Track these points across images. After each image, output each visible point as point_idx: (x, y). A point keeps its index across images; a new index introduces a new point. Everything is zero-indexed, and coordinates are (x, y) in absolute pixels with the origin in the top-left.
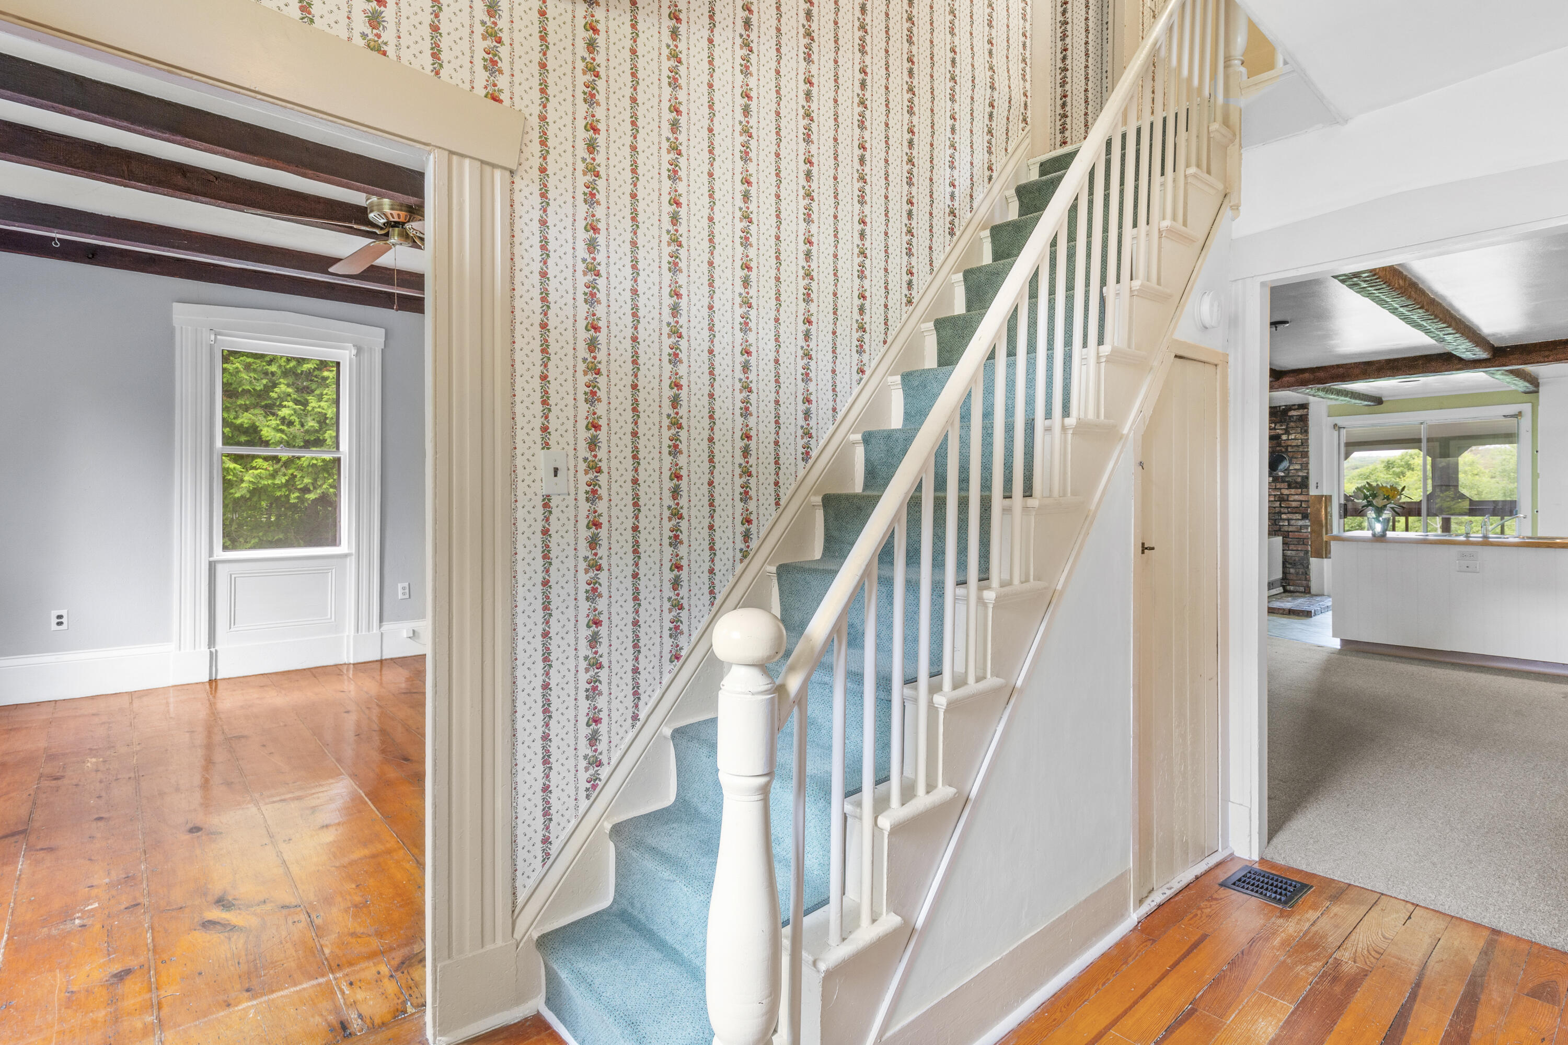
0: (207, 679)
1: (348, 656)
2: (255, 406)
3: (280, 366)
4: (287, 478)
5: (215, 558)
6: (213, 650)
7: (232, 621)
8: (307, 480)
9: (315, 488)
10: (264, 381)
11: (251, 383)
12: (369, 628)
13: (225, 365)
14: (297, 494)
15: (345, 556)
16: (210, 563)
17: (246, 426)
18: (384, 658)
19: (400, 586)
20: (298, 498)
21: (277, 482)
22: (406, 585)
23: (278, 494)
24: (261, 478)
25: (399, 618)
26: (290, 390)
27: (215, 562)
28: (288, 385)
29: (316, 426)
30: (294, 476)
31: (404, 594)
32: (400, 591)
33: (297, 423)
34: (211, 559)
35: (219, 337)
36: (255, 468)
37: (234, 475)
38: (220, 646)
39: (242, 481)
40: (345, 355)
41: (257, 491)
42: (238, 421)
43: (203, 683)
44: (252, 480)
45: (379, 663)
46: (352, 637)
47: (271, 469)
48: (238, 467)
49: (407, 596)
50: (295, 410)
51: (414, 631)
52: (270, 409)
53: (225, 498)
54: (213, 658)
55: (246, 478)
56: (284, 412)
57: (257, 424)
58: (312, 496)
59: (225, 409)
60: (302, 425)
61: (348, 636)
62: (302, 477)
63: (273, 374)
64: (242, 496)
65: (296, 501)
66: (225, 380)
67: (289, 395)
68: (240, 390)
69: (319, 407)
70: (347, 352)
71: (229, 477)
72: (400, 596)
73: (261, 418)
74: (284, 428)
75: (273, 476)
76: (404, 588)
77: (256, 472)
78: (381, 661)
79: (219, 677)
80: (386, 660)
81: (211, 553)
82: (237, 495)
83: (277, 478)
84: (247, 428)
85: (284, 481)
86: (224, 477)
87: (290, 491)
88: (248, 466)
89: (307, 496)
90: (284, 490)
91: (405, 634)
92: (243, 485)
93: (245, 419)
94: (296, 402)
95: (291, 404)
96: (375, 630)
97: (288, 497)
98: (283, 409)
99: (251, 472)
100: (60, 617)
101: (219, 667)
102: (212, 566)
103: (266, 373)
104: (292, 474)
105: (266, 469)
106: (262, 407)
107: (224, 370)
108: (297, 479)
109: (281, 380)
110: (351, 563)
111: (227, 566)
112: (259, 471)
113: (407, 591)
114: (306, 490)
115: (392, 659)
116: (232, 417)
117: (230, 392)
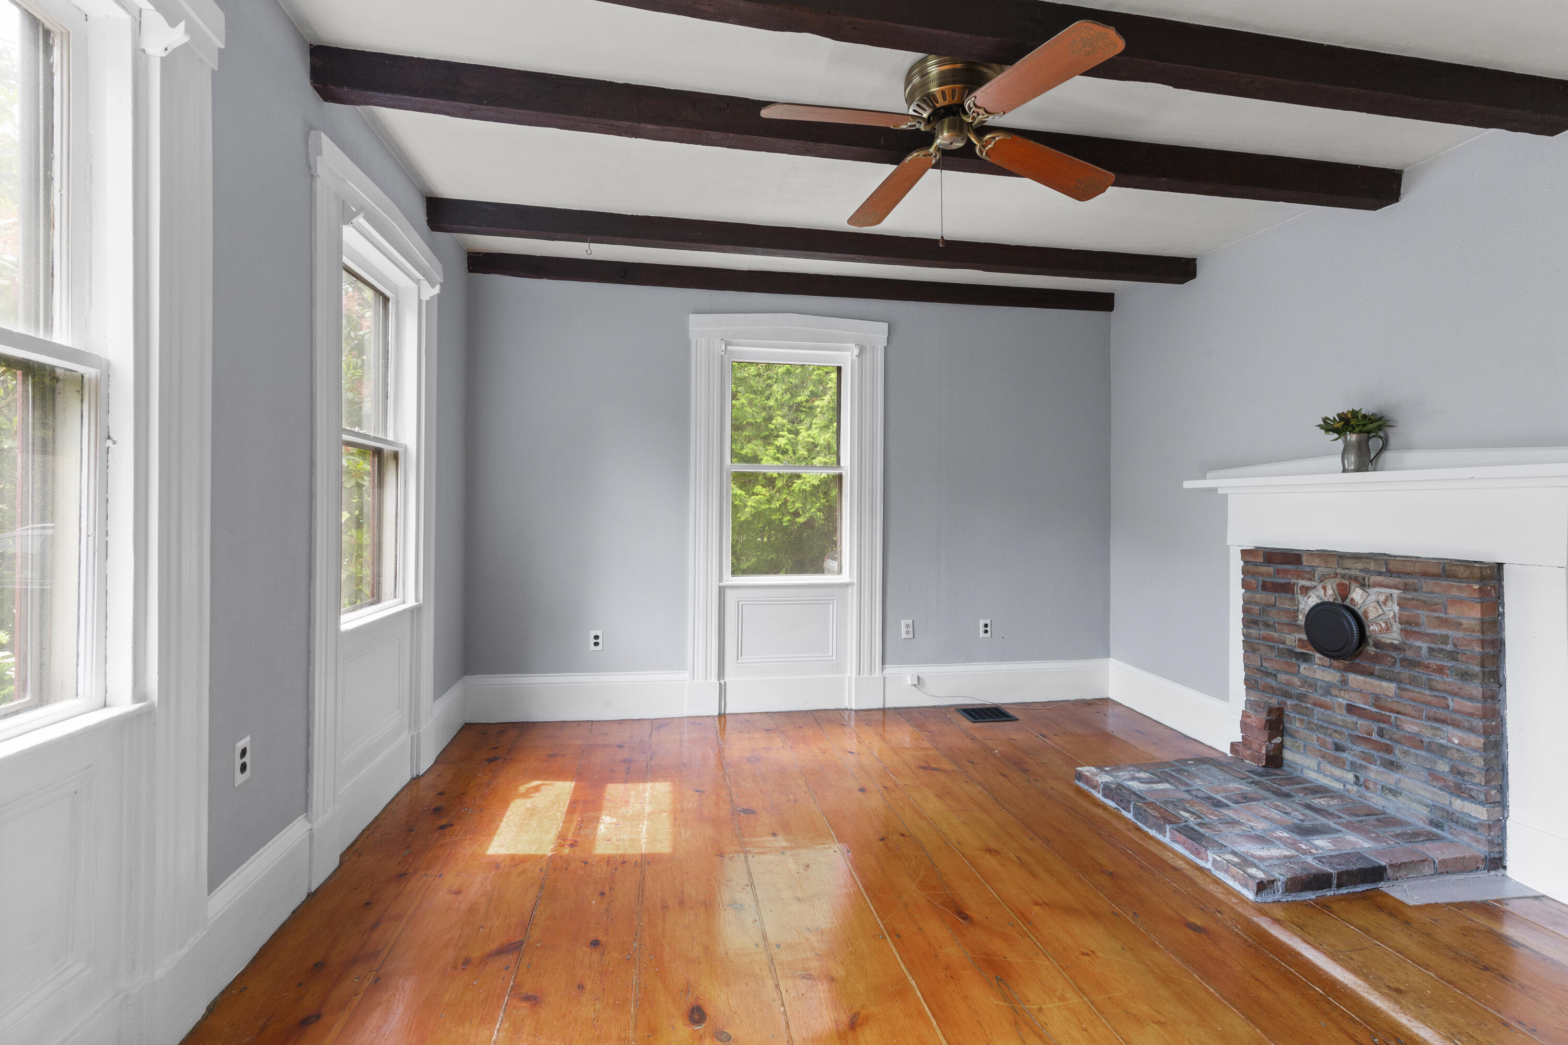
0: (717, 714)
1: (851, 702)
2: (756, 437)
3: (776, 400)
4: (780, 503)
5: (725, 583)
6: (722, 682)
7: (740, 653)
8: (798, 505)
9: (803, 512)
10: (764, 414)
11: (753, 417)
12: (871, 671)
13: (734, 402)
14: (788, 518)
15: (847, 585)
16: (720, 588)
17: (749, 455)
18: (886, 706)
19: (903, 623)
20: (789, 521)
21: (773, 506)
22: (910, 622)
23: (774, 517)
24: (760, 503)
25: (903, 661)
26: (785, 421)
27: (724, 587)
28: (783, 417)
29: (806, 453)
30: (786, 501)
31: (907, 632)
32: (904, 629)
33: (790, 452)
34: (721, 584)
35: (729, 348)
36: (757, 494)
37: (740, 500)
38: (728, 679)
39: (746, 506)
40: (847, 357)
41: (757, 515)
42: (744, 452)
43: (713, 717)
44: (754, 505)
45: (881, 712)
46: (854, 678)
47: (768, 494)
48: (743, 493)
49: (911, 636)
50: (789, 439)
51: (919, 678)
52: (768, 439)
53: (733, 522)
54: (722, 689)
55: (749, 504)
56: (781, 442)
57: (758, 453)
58: (801, 520)
59: (733, 441)
60: (794, 453)
61: (850, 678)
62: (793, 502)
63: (770, 408)
64: (746, 520)
65: (788, 524)
66: (734, 415)
67: (784, 426)
68: (745, 423)
69: (809, 435)
70: (849, 353)
71: (736, 503)
72: (904, 635)
73: (761, 448)
74: (780, 456)
75: (769, 501)
76: (907, 626)
77: (757, 498)
78: (884, 710)
79: (727, 712)
80: (889, 709)
81: (721, 579)
82: (743, 519)
83: (773, 503)
84: (750, 457)
85: (778, 506)
86: (733, 503)
87: (783, 515)
88: (751, 492)
89: (797, 520)
90: (778, 514)
91: (909, 680)
92: (747, 510)
93: (748, 450)
94: (790, 431)
95: (785, 433)
96: (877, 673)
97: (780, 520)
98: (779, 439)
99: (753, 497)
100: (596, 637)
101: (727, 701)
102: (722, 591)
103: (764, 408)
104: (785, 499)
105: (764, 495)
106: (762, 438)
107: (733, 406)
108: (788, 504)
109: (778, 412)
110: (853, 594)
111: (735, 591)
112: (759, 496)
113: (911, 629)
114: (796, 514)
115: (895, 708)
116: (739, 448)
117: (737, 427)
